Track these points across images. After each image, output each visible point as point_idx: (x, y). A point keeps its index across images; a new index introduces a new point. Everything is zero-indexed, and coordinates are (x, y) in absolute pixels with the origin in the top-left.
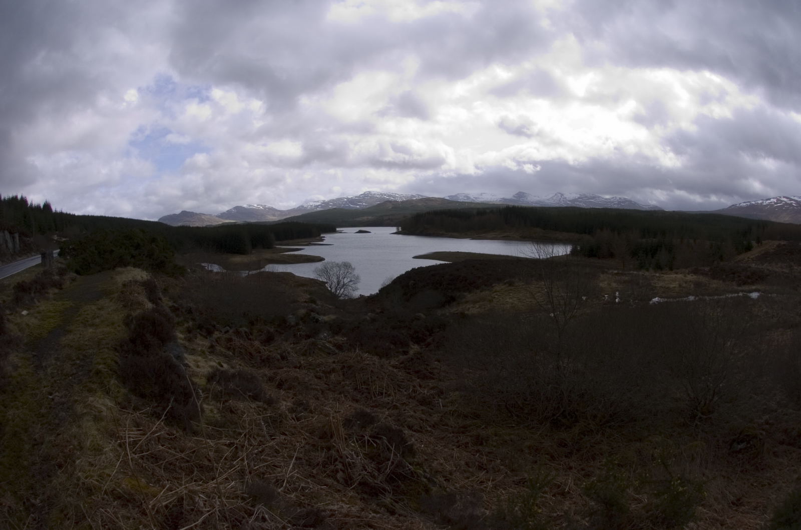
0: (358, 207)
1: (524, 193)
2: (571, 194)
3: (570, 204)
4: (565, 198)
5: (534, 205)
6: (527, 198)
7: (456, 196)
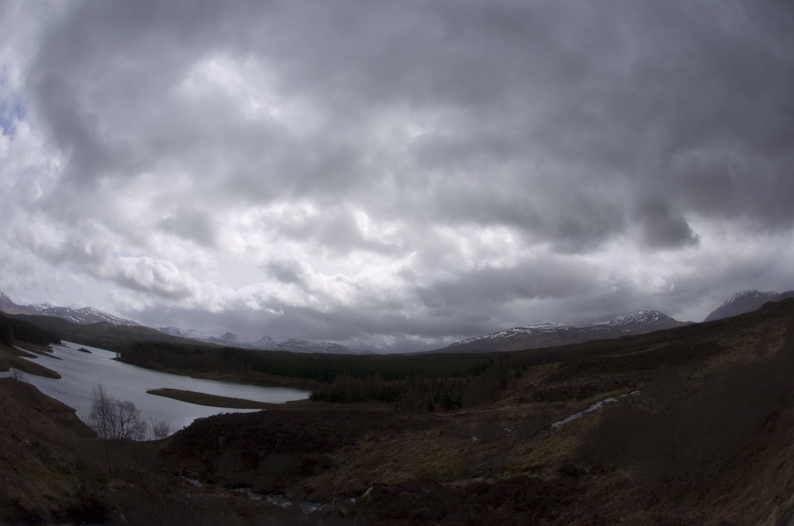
0: (78, 321)
1: (232, 334)
2: (279, 338)
3: (277, 348)
4: (273, 342)
5: (241, 347)
6: (235, 340)
7: (167, 329)
